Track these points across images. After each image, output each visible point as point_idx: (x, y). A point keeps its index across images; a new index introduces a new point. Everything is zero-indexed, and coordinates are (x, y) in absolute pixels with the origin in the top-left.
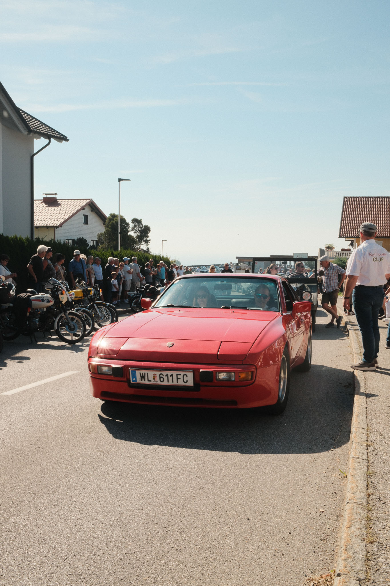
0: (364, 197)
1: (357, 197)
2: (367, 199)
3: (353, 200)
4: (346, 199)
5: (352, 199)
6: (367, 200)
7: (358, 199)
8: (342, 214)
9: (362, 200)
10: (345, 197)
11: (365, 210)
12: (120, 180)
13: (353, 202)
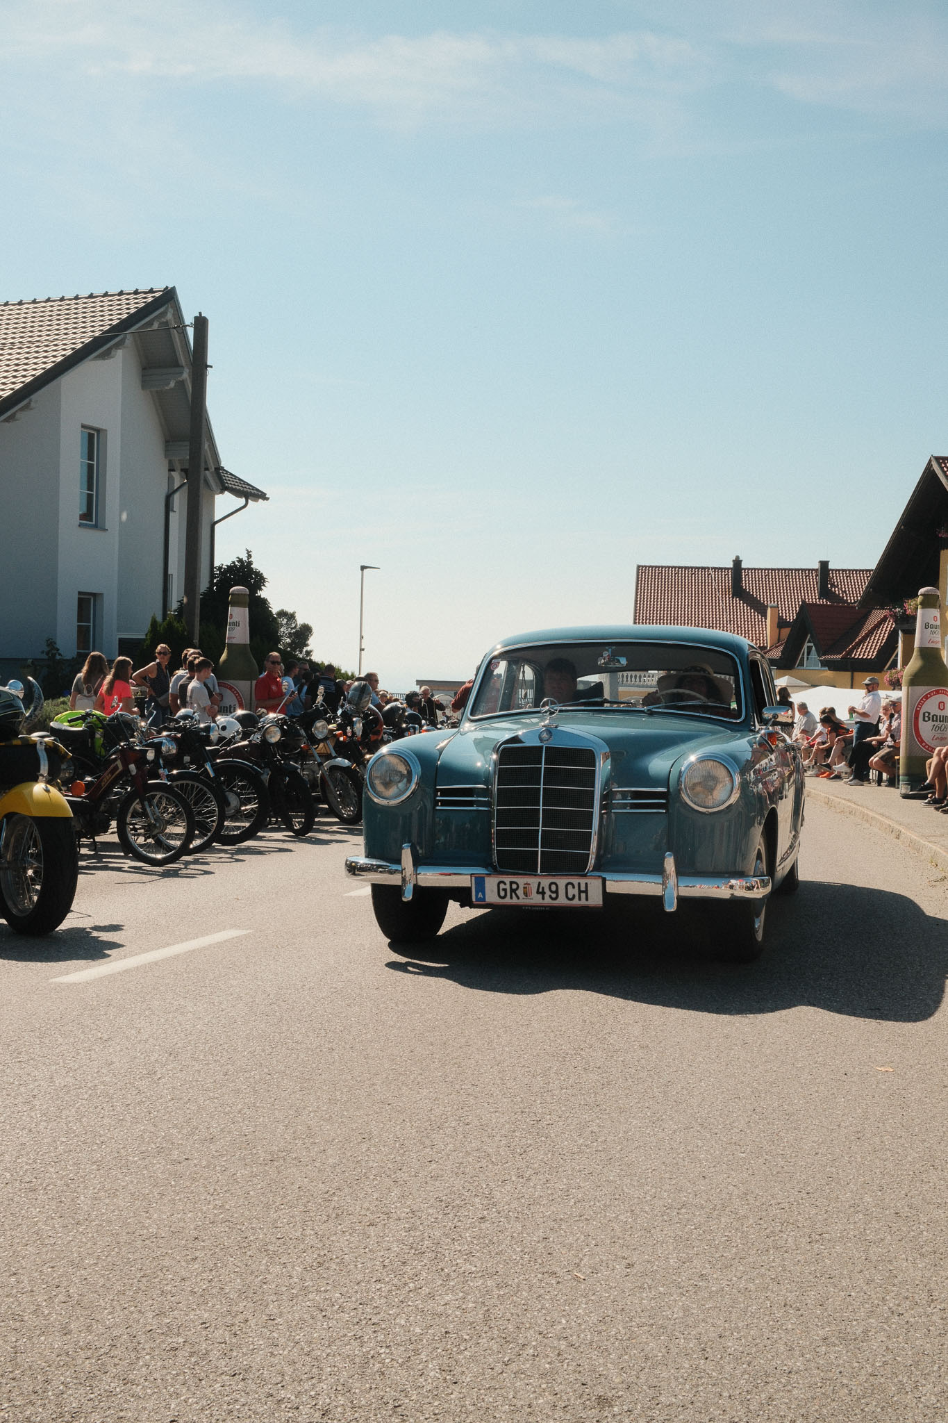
0: (675, 567)
1: (662, 567)
2: (682, 571)
3: (655, 573)
4: (642, 570)
5: (652, 570)
6: (682, 574)
7: (665, 571)
8: (636, 601)
9: (672, 574)
10: (639, 567)
11: (678, 594)
12: (363, 568)
13: (655, 576)
